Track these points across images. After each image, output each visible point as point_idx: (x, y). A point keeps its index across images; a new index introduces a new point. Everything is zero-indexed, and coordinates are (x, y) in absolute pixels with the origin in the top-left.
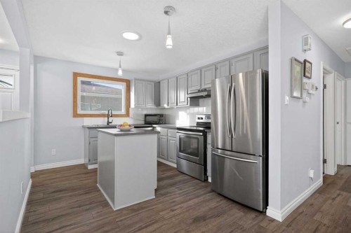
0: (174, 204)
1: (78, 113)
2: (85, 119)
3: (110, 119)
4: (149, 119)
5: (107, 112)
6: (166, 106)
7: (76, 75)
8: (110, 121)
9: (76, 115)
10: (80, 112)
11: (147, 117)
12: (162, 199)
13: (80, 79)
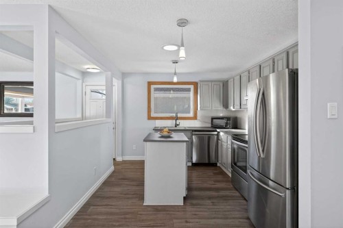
0: (195, 216)
1: (152, 116)
2: (157, 121)
3: (178, 122)
4: (217, 122)
5: (174, 115)
6: (232, 108)
7: (150, 84)
8: (178, 123)
9: (150, 118)
10: (153, 115)
11: (214, 120)
12: (189, 208)
13: (153, 87)
